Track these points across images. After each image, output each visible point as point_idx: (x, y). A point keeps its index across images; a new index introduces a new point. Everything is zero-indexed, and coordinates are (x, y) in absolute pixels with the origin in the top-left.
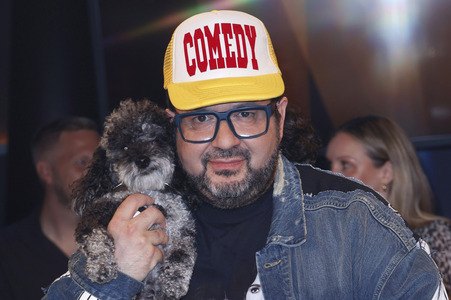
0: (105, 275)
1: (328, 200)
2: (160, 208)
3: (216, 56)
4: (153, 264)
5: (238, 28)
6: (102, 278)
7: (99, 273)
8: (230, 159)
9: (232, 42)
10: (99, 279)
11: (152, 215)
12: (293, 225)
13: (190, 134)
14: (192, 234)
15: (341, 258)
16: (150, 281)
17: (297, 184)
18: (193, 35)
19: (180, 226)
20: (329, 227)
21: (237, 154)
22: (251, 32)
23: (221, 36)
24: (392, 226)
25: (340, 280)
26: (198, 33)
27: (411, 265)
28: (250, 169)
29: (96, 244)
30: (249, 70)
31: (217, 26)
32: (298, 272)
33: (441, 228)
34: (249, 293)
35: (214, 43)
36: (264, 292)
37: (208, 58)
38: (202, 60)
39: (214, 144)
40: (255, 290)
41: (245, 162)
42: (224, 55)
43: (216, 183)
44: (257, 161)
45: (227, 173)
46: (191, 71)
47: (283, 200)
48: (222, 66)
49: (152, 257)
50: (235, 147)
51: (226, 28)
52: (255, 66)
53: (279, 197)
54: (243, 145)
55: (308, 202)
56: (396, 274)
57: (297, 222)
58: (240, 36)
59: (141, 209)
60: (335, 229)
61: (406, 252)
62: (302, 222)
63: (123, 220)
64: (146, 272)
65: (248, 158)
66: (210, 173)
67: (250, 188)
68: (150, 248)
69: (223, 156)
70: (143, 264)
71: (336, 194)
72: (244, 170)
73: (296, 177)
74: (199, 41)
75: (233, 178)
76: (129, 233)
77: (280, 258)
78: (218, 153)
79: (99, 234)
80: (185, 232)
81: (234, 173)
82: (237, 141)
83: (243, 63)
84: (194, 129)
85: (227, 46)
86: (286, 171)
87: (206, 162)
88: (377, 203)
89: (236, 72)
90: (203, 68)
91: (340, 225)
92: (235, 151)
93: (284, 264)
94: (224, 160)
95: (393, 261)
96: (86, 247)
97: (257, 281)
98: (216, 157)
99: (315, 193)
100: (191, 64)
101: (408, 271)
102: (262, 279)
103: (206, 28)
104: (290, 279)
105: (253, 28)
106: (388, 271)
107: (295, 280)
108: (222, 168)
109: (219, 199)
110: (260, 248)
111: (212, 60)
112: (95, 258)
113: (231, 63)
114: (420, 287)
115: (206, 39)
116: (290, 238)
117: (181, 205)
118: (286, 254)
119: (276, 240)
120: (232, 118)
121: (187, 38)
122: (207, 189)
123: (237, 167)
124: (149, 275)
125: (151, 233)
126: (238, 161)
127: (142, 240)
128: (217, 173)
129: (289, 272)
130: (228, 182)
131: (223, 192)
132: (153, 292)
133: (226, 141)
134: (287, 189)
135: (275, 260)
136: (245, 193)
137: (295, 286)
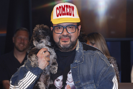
0: (35, 65)
1: (89, 52)
2: (49, 52)
3: (64, 13)
4: (47, 66)
5: (70, 6)
6: (35, 66)
7: (34, 65)
8: (66, 38)
9: (68, 9)
10: (34, 66)
11: (47, 53)
12: (80, 58)
13: (56, 32)
14: (56, 59)
15: (92, 67)
16: (45, 70)
17: (82, 48)
18: (58, 8)
19: (54, 57)
20: (89, 59)
21: (68, 37)
22: (73, 8)
23: (66, 8)
24: (105, 60)
25: (91, 72)
26: (60, 7)
27: (109, 70)
28: (71, 41)
29: (33, 58)
30: (72, 16)
31: (65, 5)
32: (81, 70)
33: (112, 60)
34: (68, 74)
35: (64, 9)
36: (72, 74)
37: (62, 13)
38: (60, 13)
39: (62, 34)
40: (70, 73)
41: (70, 39)
42: (66, 12)
43: (62, 44)
44: (73, 39)
45: (65, 42)
46: (58, 16)
47: (78, 51)
48: (65, 15)
49: (46, 64)
50: (67, 35)
51: (67, 6)
52: (73, 16)
53: (77, 51)
54: (69, 35)
55: (84, 52)
56: (104, 72)
57: (81, 57)
58: (70, 8)
59: (45, 52)
60: (90, 60)
61: (108, 67)
62: (82, 57)
63: (40, 54)
64: (45, 67)
65: (70, 38)
66: (61, 41)
67: (71, 46)
68: (46, 62)
69: (64, 37)
70: (44, 65)
71: (91, 51)
72: (69, 41)
73: (82, 46)
74: (60, 9)
75: (66, 43)
76: (41, 58)
77: (76, 66)
78: (63, 36)
79: (34, 56)
80: (54, 58)
81: (67, 42)
82: (68, 34)
83: (70, 15)
84: (57, 30)
85: (67, 10)
86: (80, 44)
87: (60, 39)
88: (101, 54)
89: (69, 16)
90: (61, 15)
91: (92, 59)
92: (67, 36)
93: (77, 68)
94: (64, 38)
95: (104, 68)
96: (31, 59)
97: (71, 71)
98: (63, 37)
99: (86, 50)
100: (58, 14)
101: (108, 71)
102: (72, 71)
103: (62, 6)
104: (79, 71)
105: (73, 7)
106: (103, 71)
107: (80, 72)
108: (64, 40)
109: (63, 48)
110: (72, 63)
111: (63, 13)
112: (33, 61)
113: (68, 14)
114: (110, 75)
115: (62, 8)
116: (79, 61)
117: (54, 51)
118: (78, 65)
119: (76, 61)
120: (67, 28)
121: (57, 8)
122: (60, 46)
123: (68, 40)
124: (45, 68)
125: (47, 58)
126: (68, 39)
127: (45, 59)
128: (63, 42)
129: (79, 70)
130: (65, 44)
131: (64, 46)
132: (45, 73)
133: (65, 33)
134: (79, 49)
135: (75, 66)
136: (69, 47)
137: (80, 73)
